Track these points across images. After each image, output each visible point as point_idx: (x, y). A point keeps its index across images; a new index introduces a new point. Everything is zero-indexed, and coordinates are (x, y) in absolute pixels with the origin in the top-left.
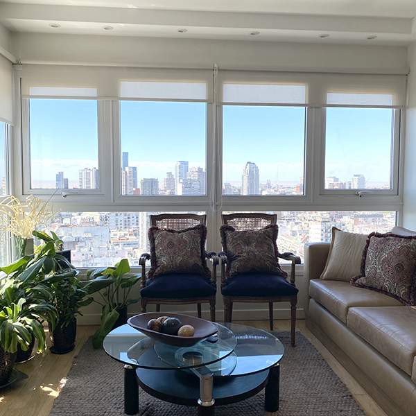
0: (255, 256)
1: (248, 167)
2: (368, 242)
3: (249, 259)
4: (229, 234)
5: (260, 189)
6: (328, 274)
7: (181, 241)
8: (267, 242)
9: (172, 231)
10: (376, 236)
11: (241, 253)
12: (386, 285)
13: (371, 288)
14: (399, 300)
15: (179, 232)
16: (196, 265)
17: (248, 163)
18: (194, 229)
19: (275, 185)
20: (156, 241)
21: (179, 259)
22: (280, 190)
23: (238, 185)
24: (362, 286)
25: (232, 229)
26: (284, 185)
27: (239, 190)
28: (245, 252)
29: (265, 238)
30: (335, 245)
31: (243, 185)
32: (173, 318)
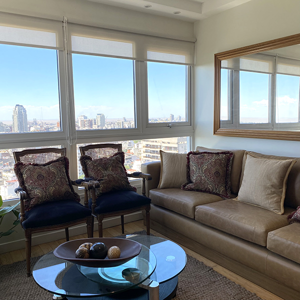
0: (114, 177)
1: (17, 108)
2: (188, 159)
3: (110, 181)
4: (89, 163)
5: (28, 126)
6: (164, 184)
7: (49, 173)
8: (119, 165)
9: (37, 165)
10: (194, 154)
11: (103, 177)
12: (210, 187)
13: (198, 190)
14: (220, 196)
15: (44, 165)
16: (67, 192)
17: (17, 105)
18: (57, 161)
19: (40, 122)
20: (25, 176)
21: (52, 189)
22: (45, 126)
23: (10, 123)
24: (191, 190)
25: (89, 158)
26: (47, 122)
27: (11, 127)
28: (106, 176)
29: (117, 163)
30: (164, 163)
31: (14, 123)
32: (98, 243)
